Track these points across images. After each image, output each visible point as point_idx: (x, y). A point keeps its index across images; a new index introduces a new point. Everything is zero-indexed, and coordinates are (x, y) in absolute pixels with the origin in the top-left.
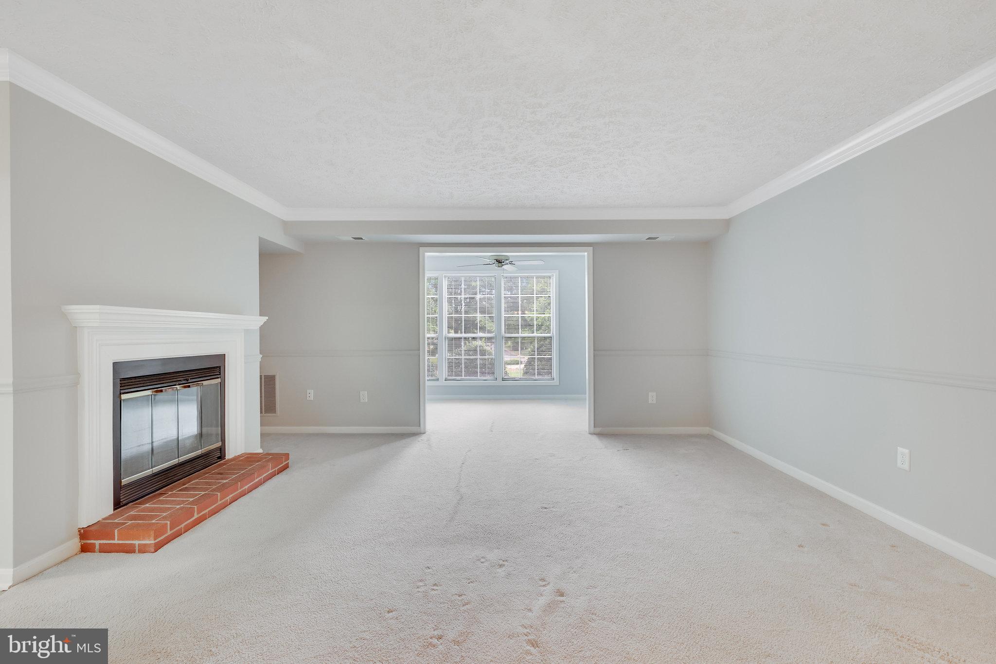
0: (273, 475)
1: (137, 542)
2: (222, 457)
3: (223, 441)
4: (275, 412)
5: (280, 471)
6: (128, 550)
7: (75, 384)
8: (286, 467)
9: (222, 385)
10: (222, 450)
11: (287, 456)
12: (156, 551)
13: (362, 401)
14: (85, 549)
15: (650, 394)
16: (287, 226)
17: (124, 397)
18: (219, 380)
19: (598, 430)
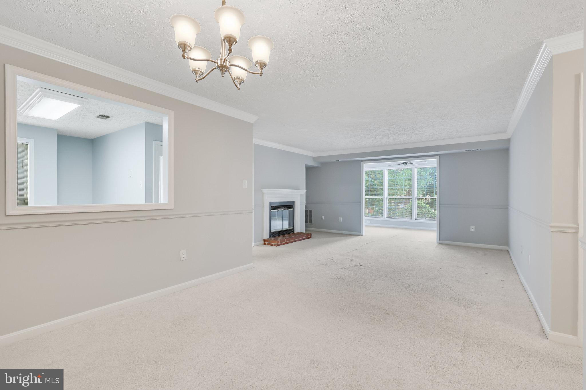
0: (306, 238)
1: (274, 244)
2: (293, 232)
3: (294, 227)
4: (312, 223)
5: (308, 238)
6: (272, 245)
7: (263, 206)
8: (311, 237)
9: (294, 210)
10: (293, 229)
11: (311, 234)
12: (277, 246)
13: (340, 221)
14: (265, 244)
15: (471, 227)
16: (314, 159)
17: (271, 210)
18: (293, 209)
19: (441, 242)
